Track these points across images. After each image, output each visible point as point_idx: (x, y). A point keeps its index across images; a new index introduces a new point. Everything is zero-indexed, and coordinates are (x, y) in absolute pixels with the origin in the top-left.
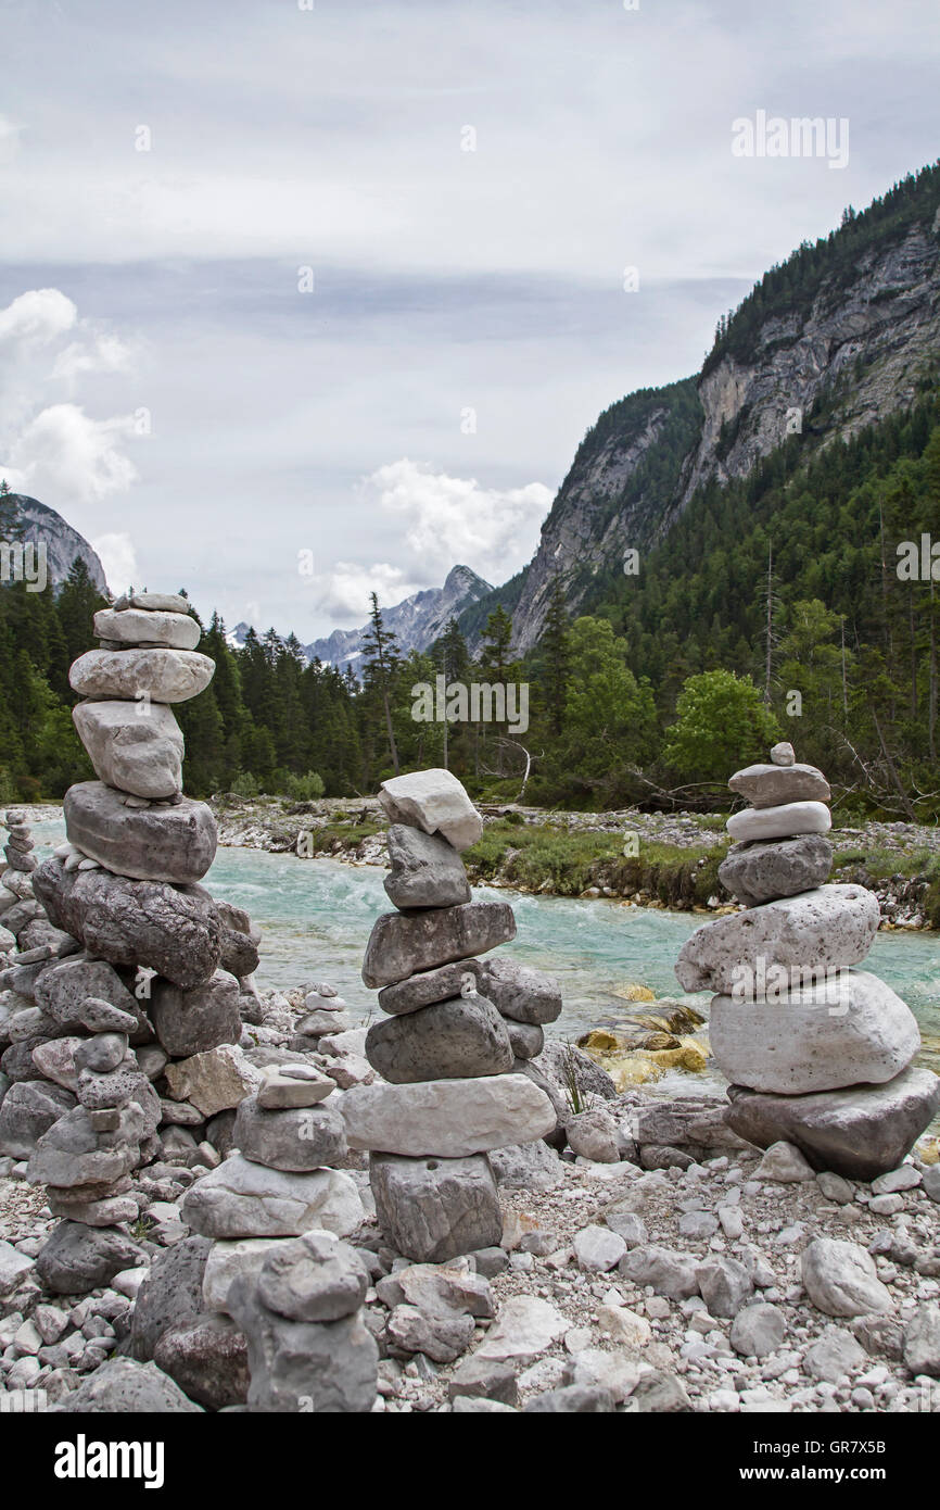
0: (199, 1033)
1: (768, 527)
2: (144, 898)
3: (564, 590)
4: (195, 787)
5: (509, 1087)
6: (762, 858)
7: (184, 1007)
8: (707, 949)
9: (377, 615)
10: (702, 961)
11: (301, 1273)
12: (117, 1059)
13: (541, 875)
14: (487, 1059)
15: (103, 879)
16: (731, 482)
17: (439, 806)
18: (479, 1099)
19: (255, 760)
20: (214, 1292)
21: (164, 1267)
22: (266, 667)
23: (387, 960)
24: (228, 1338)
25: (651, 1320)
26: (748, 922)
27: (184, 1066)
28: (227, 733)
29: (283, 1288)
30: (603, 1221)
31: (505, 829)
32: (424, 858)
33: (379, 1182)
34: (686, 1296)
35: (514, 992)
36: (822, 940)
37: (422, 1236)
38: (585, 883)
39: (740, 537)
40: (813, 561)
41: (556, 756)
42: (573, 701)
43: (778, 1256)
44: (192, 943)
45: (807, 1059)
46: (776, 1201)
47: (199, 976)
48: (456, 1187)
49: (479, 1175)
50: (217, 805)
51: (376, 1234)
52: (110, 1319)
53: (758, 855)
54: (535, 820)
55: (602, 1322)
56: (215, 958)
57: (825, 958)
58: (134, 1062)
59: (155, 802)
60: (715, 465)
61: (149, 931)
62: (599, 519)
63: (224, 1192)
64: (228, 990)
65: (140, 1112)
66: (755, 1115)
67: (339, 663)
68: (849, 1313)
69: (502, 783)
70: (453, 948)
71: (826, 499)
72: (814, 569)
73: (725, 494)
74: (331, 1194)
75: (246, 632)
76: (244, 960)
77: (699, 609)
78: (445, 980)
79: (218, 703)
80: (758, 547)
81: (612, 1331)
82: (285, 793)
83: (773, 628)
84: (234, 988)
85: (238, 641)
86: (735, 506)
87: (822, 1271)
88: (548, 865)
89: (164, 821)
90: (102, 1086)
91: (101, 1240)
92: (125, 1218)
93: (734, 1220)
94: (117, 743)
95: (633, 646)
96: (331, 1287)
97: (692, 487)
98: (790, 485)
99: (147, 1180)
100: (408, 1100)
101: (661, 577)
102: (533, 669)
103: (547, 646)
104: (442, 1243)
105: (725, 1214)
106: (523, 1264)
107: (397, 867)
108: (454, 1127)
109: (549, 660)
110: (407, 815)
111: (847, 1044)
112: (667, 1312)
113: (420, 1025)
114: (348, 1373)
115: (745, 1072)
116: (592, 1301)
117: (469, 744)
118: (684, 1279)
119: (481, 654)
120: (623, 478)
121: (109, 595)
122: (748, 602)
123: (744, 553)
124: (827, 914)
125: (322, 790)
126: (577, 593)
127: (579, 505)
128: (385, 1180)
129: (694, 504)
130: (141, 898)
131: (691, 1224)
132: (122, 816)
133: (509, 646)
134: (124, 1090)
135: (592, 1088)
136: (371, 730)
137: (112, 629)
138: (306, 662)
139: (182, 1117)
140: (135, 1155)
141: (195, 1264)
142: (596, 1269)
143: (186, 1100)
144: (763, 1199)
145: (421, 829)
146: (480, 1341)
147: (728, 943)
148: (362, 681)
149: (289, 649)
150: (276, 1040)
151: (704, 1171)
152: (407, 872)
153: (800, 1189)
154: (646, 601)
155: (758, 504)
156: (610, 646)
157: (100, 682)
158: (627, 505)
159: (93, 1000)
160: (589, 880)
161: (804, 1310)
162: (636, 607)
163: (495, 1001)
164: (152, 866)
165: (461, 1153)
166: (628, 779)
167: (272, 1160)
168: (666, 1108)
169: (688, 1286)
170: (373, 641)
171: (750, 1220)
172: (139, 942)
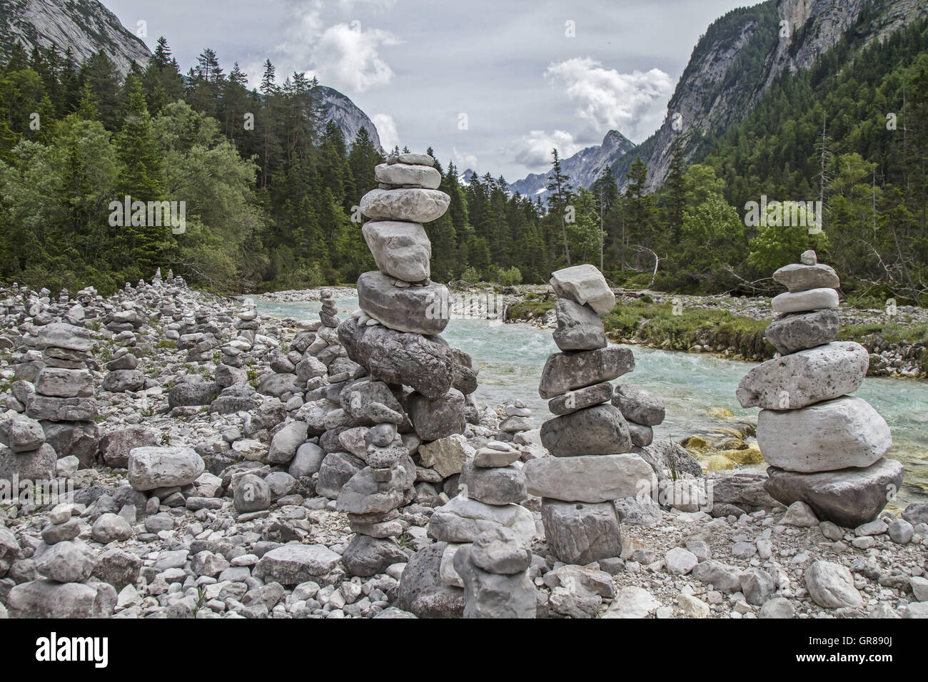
0: (440, 427)
1: (824, 102)
2: (406, 343)
3: (683, 146)
4: (438, 276)
5: (628, 461)
6: (793, 323)
7: (431, 411)
8: (757, 381)
9: (557, 164)
10: (753, 388)
11: (494, 547)
12: (390, 439)
13: (662, 337)
14: (614, 444)
15: (381, 332)
16: (799, 72)
17: (587, 288)
18: (609, 468)
19: (477, 259)
20: (446, 573)
21: (417, 560)
22: (484, 198)
23: (554, 382)
24: (454, 599)
25: (710, 604)
26: (783, 364)
27: (430, 447)
28: (459, 242)
29: (484, 555)
30: (684, 546)
31: (640, 306)
32: (578, 320)
33: (547, 516)
34: (733, 591)
35: (635, 406)
36: (829, 376)
37: (572, 549)
38: (692, 342)
39: (804, 110)
40: (856, 125)
41: (676, 258)
42: (687, 221)
43: (793, 570)
44: (435, 371)
45: (817, 450)
46: (793, 537)
47: (440, 392)
48: (594, 520)
49: (608, 514)
50: (452, 288)
51: (545, 547)
52: (385, 591)
53: (790, 322)
54: (660, 300)
55: (680, 604)
56: (450, 381)
57: (831, 388)
58: (400, 441)
59: (413, 284)
60: (788, 60)
61: (409, 363)
62: (707, 98)
63: (453, 515)
64: (458, 401)
65: (404, 473)
66: (783, 485)
67: (532, 196)
68: (834, 606)
69: (639, 276)
70: (595, 375)
71: (866, 83)
72: (856, 132)
73: (795, 80)
74: (517, 519)
75: (472, 175)
76: (468, 384)
77: (775, 159)
78: (589, 394)
79: (453, 222)
80: (817, 117)
81: (686, 609)
82: (496, 280)
83: (825, 172)
84: (461, 400)
85: (466, 181)
86: (801, 88)
87: (819, 580)
88: (667, 330)
89: (419, 296)
90: (381, 455)
91: (380, 546)
92: (394, 534)
93: (766, 547)
94: (389, 247)
95: (729, 184)
96: (511, 556)
97: (772, 76)
98: (840, 73)
99: (407, 514)
100: (565, 467)
101: (749, 137)
102: (661, 199)
103: (670, 185)
104: (584, 553)
105: (761, 544)
106: (633, 568)
107: (561, 324)
108: (594, 485)
109: (672, 194)
110: (569, 294)
111: (842, 442)
112: (720, 600)
113: (573, 422)
114: (520, 603)
115: (777, 458)
116: (674, 592)
117: (618, 250)
118: (732, 581)
119: (626, 190)
120: (724, 69)
121: (382, 151)
122: (809, 155)
123: (807, 121)
124: (833, 360)
125: (520, 279)
126: (692, 149)
127: (694, 89)
128: (551, 515)
129: (773, 87)
130: (405, 343)
131: (739, 549)
132: (392, 293)
133: (645, 185)
134: (394, 457)
135: (687, 470)
136: (553, 239)
137: (386, 176)
138: (511, 195)
139: (429, 477)
140: (401, 497)
141: (436, 559)
142: (678, 573)
143: (431, 467)
144: (785, 536)
145: (577, 302)
146: (605, 611)
147: (770, 377)
148: (547, 208)
149: (499, 186)
150: (487, 434)
151: (750, 518)
152: (567, 328)
153: (809, 531)
154: (739, 154)
155: (818, 87)
156: (713, 183)
157: (379, 209)
158: (727, 88)
159: (376, 404)
160: (695, 340)
161: (807, 604)
162: (731, 158)
163: (622, 410)
164: (411, 324)
165: (597, 500)
166: (723, 274)
167: (482, 498)
168: (729, 480)
169: (734, 585)
170: (555, 181)
171: (776, 548)
172: (404, 370)
